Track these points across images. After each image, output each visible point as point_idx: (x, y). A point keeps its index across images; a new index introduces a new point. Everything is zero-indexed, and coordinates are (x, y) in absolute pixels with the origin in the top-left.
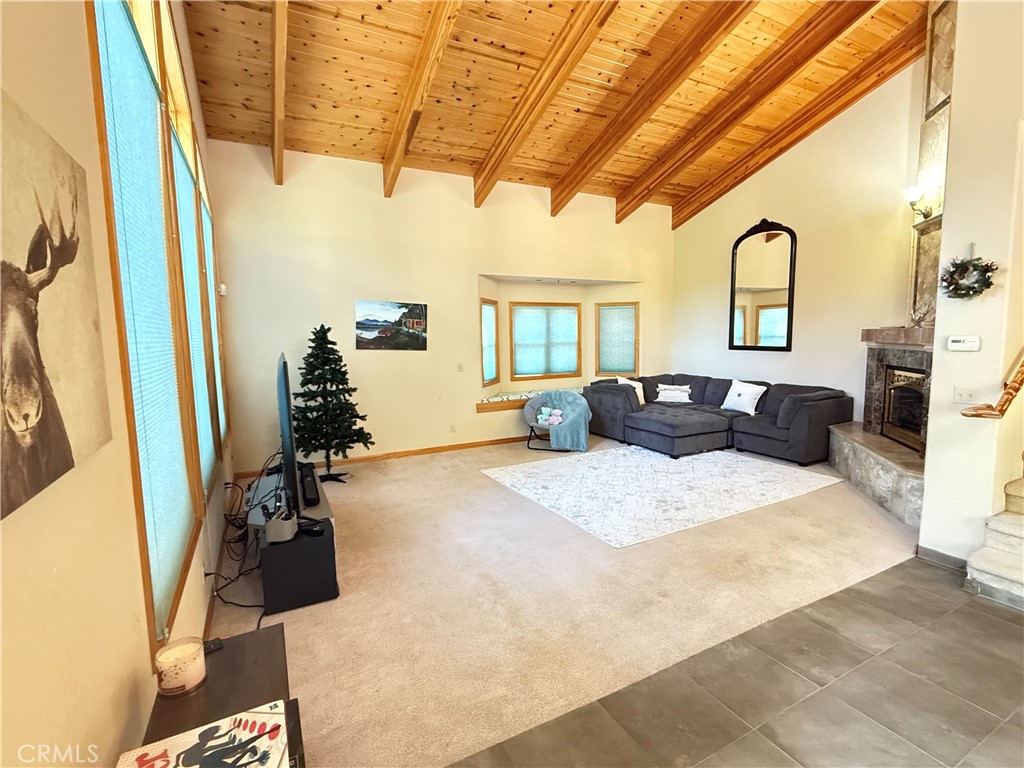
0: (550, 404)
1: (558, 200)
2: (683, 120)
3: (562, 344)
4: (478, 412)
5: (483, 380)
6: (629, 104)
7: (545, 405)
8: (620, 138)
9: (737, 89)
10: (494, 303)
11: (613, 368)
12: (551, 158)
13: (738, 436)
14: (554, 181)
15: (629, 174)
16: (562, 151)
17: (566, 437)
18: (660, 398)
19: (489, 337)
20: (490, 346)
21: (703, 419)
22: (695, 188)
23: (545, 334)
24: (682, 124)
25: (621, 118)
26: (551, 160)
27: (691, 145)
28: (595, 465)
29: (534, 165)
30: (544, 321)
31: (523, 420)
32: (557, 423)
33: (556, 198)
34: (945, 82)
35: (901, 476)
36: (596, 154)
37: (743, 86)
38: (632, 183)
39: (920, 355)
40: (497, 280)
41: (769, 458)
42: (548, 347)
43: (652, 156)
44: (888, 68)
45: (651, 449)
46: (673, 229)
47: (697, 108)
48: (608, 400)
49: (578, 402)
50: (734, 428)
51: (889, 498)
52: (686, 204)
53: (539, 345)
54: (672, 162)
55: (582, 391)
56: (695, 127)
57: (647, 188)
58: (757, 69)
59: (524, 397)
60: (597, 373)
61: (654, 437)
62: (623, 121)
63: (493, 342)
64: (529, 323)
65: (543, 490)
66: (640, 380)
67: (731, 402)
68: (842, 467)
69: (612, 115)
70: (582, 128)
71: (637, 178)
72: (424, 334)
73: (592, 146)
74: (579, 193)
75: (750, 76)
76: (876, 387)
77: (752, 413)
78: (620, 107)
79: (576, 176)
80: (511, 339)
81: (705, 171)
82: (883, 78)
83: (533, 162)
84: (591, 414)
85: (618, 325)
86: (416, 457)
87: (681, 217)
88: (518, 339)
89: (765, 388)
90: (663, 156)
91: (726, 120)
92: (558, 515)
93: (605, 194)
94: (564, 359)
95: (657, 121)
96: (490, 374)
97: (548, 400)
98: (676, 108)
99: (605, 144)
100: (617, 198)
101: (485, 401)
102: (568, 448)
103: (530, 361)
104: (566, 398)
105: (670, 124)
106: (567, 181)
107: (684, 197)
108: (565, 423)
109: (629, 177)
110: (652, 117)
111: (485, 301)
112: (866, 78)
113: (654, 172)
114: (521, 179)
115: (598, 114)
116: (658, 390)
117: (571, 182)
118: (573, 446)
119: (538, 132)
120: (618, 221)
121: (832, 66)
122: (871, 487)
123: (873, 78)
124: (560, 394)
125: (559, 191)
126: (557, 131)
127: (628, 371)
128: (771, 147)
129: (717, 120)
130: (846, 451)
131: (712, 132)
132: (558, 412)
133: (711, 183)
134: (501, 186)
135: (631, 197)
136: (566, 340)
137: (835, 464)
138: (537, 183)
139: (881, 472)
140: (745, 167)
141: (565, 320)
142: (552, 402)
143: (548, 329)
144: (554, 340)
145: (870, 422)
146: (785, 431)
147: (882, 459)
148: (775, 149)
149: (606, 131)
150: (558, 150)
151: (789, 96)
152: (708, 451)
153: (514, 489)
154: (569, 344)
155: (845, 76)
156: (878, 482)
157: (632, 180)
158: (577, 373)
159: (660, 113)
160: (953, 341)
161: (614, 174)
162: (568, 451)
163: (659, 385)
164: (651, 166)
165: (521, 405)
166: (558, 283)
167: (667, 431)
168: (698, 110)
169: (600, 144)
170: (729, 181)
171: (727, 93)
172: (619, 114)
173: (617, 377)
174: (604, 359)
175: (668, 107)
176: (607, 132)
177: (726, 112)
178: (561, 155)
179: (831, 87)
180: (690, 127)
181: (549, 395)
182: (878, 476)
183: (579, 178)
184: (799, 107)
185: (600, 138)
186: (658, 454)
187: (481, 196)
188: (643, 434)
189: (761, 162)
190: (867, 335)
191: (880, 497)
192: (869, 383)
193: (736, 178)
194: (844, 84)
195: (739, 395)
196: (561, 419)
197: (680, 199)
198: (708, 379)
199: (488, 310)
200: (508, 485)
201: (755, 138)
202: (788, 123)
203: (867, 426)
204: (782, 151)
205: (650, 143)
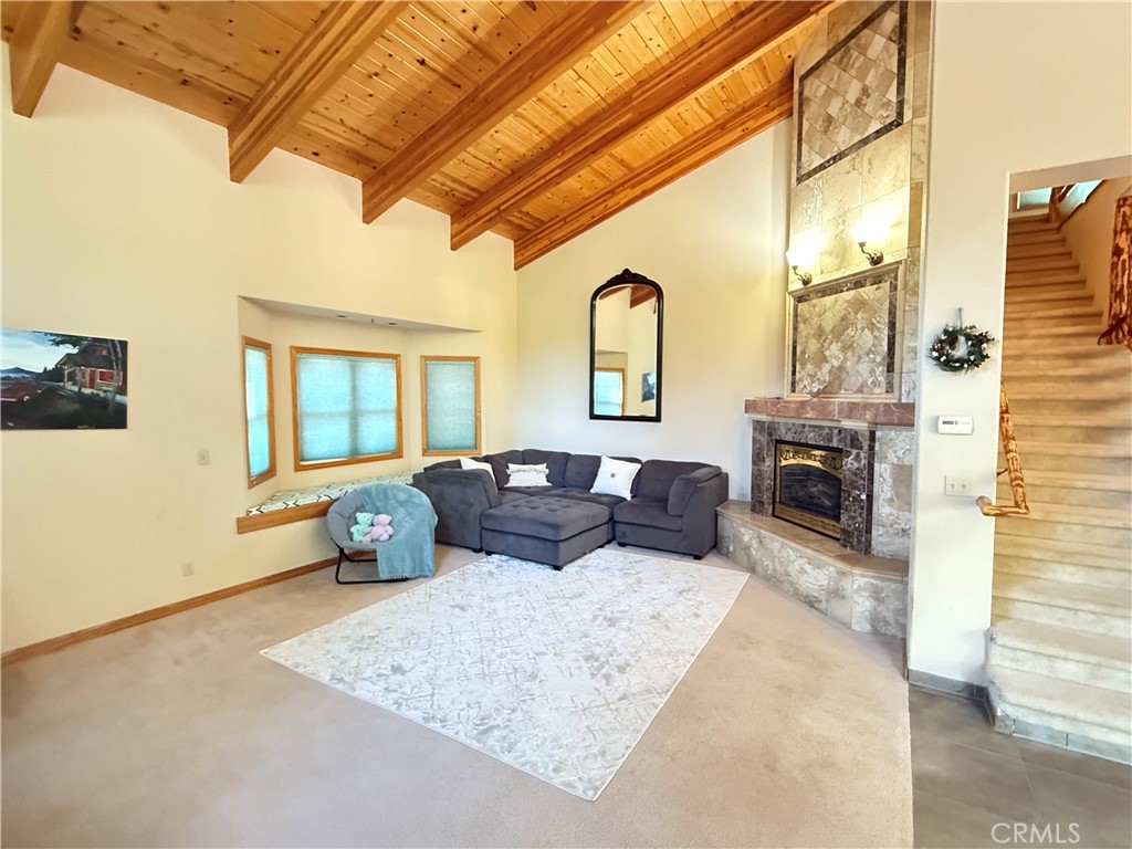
0: (368, 507)
1: (376, 200)
2: (552, 125)
3: (376, 412)
4: (239, 533)
5: (249, 476)
6: (498, 75)
7: (361, 509)
8: (482, 121)
9: (617, 102)
10: (264, 346)
11: (447, 444)
12: (370, 131)
13: (620, 529)
14: (369, 171)
15: (474, 186)
16: (385, 122)
17: (403, 560)
18: (512, 483)
19: (257, 402)
20: (259, 417)
21: (585, 512)
22: (544, 223)
23: (349, 398)
24: (549, 132)
25: (483, 95)
26: (370, 134)
27: (558, 161)
28: (459, 600)
29: (340, 136)
30: (348, 377)
31: (325, 535)
32: (386, 537)
33: (373, 196)
34: (821, 146)
35: (842, 574)
36: (443, 138)
37: (624, 100)
38: (475, 199)
39: (826, 431)
40: (273, 310)
41: (662, 553)
42: (355, 416)
43: (506, 166)
44: (751, 124)
45: (521, 559)
46: (516, 269)
47: (571, 113)
48: (453, 493)
49: (415, 500)
50: (615, 519)
51: (823, 598)
52: (532, 240)
53: (340, 414)
54: (531, 179)
55: (411, 481)
56: (562, 140)
57: (497, 208)
58: (641, 84)
59: (324, 498)
60: (426, 451)
61: (528, 542)
62: (486, 99)
63: (265, 408)
64: (323, 381)
65: (398, 677)
66: (486, 459)
67: (602, 485)
68: (741, 557)
69: (468, 88)
70: (423, 94)
71: (481, 194)
72: (119, 398)
73: (434, 128)
74: (404, 199)
75: (634, 90)
76: (767, 463)
77: (628, 497)
78: (481, 78)
79: (408, 169)
80: (295, 405)
81: (559, 203)
82: (747, 134)
83: (339, 129)
84: (436, 517)
85: (451, 387)
86: (101, 641)
87: (527, 254)
88: (306, 404)
89: (639, 466)
90: (519, 171)
91: (604, 137)
92: (449, 739)
93: (437, 207)
94: (378, 433)
95: (522, 117)
96: (260, 463)
97: (368, 500)
98: (549, 106)
99: (459, 127)
100: (452, 216)
101: (255, 512)
102: (407, 575)
103: (325, 438)
104: (395, 496)
105: (536, 127)
106: (390, 174)
107: (530, 231)
108: (401, 536)
109: (473, 189)
110: (519, 110)
111: (250, 343)
112: (731, 131)
113: (506, 189)
114: (316, 154)
115: (450, 80)
116: (509, 472)
117: (400, 175)
118: (414, 571)
119: (351, 81)
120: (454, 248)
121: (703, 108)
122: (792, 584)
123: (738, 132)
124: (385, 490)
125: (377, 186)
126: (385, 87)
127: (467, 448)
128: (633, 187)
129: (592, 135)
130: (746, 538)
131: (585, 149)
132: (384, 518)
133: (564, 219)
134: (279, 159)
135: (473, 218)
136: (380, 407)
137: (728, 552)
138: (341, 168)
139: (807, 567)
140: (603, 206)
141: (377, 380)
142: (374, 504)
143: (354, 390)
144: (364, 405)
145: (762, 503)
146: (679, 520)
147: (810, 552)
148: (638, 190)
149: (458, 109)
150: (383, 121)
151: (661, 131)
152: (590, 552)
153: (340, 686)
154: (384, 411)
155: (710, 125)
156: (804, 578)
157: (474, 195)
158: (397, 453)
159: (529, 107)
160: (944, 423)
161: (455, 180)
162: (406, 579)
163: (510, 465)
164: (502, 181)
165: (322, 511)
166: (371, 323)
167: (547, 533)
168: (570, 118)
169: (447, 127)
170: (585, 219)
171: (604, 105)
172: (479, 89)
173: (460, 458)
174: (433, 432)
175: (539, 100)
176: (460, 110)
177: (603, 128)
178: (384, 129)
179: (695, 133)
180: (556, 138)
181: (366, 492)
182: (803, 571)
183: (412, 172)
184: (664, 148)
185: (448, 118)
186: (533, 564)
187: (244, 163)
188: (511, 539)
189: (622, 202)
190: (750, 406)
191: (807, 596)
192: (757, 458)
193: (593, 217)
194: (709, 133)
195: (613, 476)
196: (390, 530)
197: (523, 233)
198: (567, 456)
199: (256, 359)
200: (325, 678)
201: (617, 173)
202: (651, 164)
203: (756, 506)
204: (645, 194)
205: (507, 147)
